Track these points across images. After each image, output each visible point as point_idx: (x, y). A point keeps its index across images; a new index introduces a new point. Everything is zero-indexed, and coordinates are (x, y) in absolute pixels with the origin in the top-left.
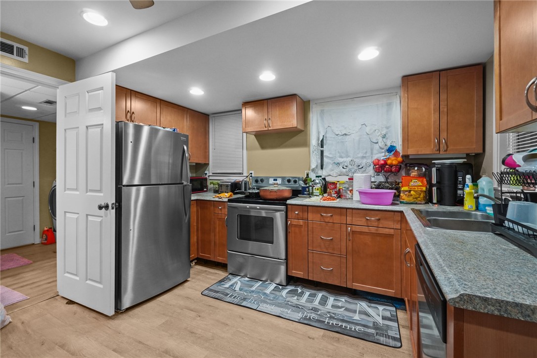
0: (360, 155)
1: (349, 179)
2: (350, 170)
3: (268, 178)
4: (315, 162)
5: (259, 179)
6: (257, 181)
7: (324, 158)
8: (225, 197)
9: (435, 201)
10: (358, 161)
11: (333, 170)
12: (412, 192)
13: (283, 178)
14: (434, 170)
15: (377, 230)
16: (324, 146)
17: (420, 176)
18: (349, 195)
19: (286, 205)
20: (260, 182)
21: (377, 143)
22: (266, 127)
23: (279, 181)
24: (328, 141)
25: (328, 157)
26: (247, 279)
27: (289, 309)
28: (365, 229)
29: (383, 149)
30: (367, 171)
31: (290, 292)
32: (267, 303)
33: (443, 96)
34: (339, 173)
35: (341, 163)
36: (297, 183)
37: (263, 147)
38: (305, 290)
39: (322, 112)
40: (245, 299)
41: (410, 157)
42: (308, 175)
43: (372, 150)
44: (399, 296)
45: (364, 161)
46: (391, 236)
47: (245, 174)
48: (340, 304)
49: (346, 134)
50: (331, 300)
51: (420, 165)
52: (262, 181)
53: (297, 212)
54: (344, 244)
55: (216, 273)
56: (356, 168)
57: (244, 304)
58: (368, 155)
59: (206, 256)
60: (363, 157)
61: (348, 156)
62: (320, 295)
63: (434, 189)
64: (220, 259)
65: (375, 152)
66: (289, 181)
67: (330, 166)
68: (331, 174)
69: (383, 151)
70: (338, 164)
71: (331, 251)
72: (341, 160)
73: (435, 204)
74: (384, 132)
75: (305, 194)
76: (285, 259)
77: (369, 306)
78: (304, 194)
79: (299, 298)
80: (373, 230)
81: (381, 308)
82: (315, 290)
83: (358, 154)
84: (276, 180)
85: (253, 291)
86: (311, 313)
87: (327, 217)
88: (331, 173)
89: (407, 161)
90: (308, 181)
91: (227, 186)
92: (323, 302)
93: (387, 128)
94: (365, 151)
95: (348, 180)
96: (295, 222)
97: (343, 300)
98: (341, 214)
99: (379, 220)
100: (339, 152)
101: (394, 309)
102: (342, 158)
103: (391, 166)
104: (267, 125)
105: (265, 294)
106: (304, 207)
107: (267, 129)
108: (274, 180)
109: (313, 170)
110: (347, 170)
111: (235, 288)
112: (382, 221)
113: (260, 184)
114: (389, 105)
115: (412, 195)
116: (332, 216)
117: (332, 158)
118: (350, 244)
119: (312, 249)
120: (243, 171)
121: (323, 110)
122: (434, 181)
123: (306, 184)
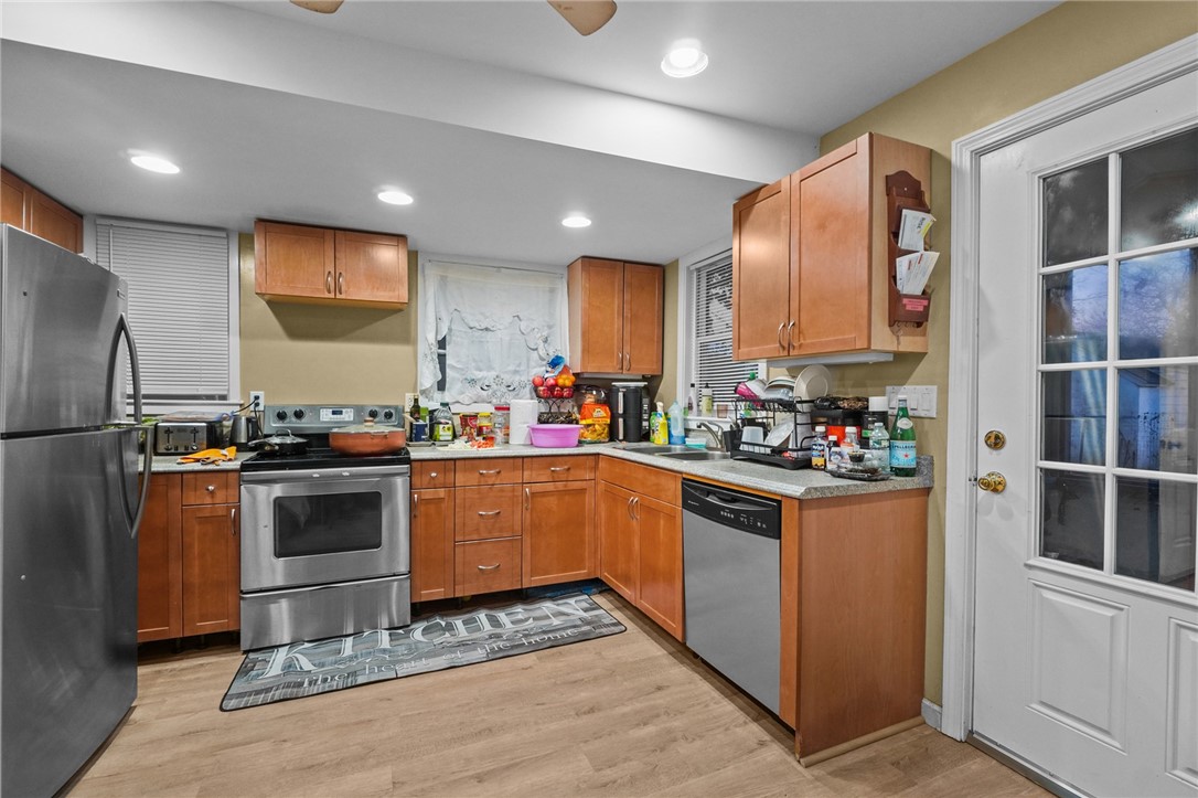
0: (511, 368)
1: (497, 409)
2: (494, 392)
3: (316, 409)
4: (428, 376)
5: (290, 413)
6: (281, 416)
7: (448, 370)
8: (223, 458)
9: (621, 437)
10: (507, 379)
11: (463, 393)
12: (597, 426)
13: (358, 409)
14: (621, 395)
15: (565, 486)
16: (447, 347)
17: (598, 402)
18: (499, 436)
19: (408, 461)
20: (294, 419)
21: (536, 349)
22: (329, 292)
23: (348, 415)
24: (454, 338)
25: (453, 367)
26: (307, 645)
27: (455, 652)
28: (550, 487)
29: (544, 360)
30: (521, 395)
31: (425, 631)
32: (406, 661)
33: (627, 297)
34: (475, 399)
35: (479, 380)
36: (393, 419)
37: (294, 333)
38: (450, 620)
39: (443, 280)
40: (354, 674)
41: (585, 376)
42: (416, 400)
43: (528, 360)
44: (592, 577)
45: (517, 378)
46: (583, 491)
47: (235, 398)
48: (520, 617)
49: (487, 329)
50: (502, 616)
51: (597, 388)
52: (299, 415)
53: (434, 474)
54: (518, 517)
55: (202, 665)
56: (505, 390)
57: (361, 680)
58: (522, 368)
59: (150, 632)
60: (516, 372)
61: (490, 368)
62: (482, 616)
63: (621, 420)
64: (208, 626)
65: (533, 364)
66: (373, 414)
67: (458, 386)
68: (462, 400)
69: (545, 363)
70: (473, 382)
71: (496, 534)
72: (478, 375)
73: (621, 441)
74: (545, 334)
75: (424, 440)
76: (410, 572)
77: (558, 605)
78: (419, 439)
79: (453, 632)
80: (560, 486)
81: (572, 601)
82: (465, 613)
83: (508, 365)
84: (341, 413)
85: (351, 658)
86: (495, 642)
87: (490, 476)
88: (460, 398)
89: (579, 382)
90: (422, 414)
91: (195, 430)
92: (495, 622)
93: (550, 327)
94: (517, 362)
95: (493, 410)
96: (428, 494)
97: (520, 610)
98: (515, 468)
99: (569, 469)
100: (474, 360)
101: (586, 597)
102: (480, 370)
103: (562, 388)
104: (332, 288)
105: (384, 651)
106: (447, 462)
107: (332, 296)
108: (334, 413)
109: (423, 392)
110: (490, 391)
111: (301, 668)
112: (572, 471)
113: (293, 422)
114: (552, 291)
115: (595, 431)
116: (499, 472)
117: (462, 369)
118: (528, 516)
119: (461, 538)
120: (228, 390)
121: (446, 277)
122: (621, 411)
123: (417, 419)
